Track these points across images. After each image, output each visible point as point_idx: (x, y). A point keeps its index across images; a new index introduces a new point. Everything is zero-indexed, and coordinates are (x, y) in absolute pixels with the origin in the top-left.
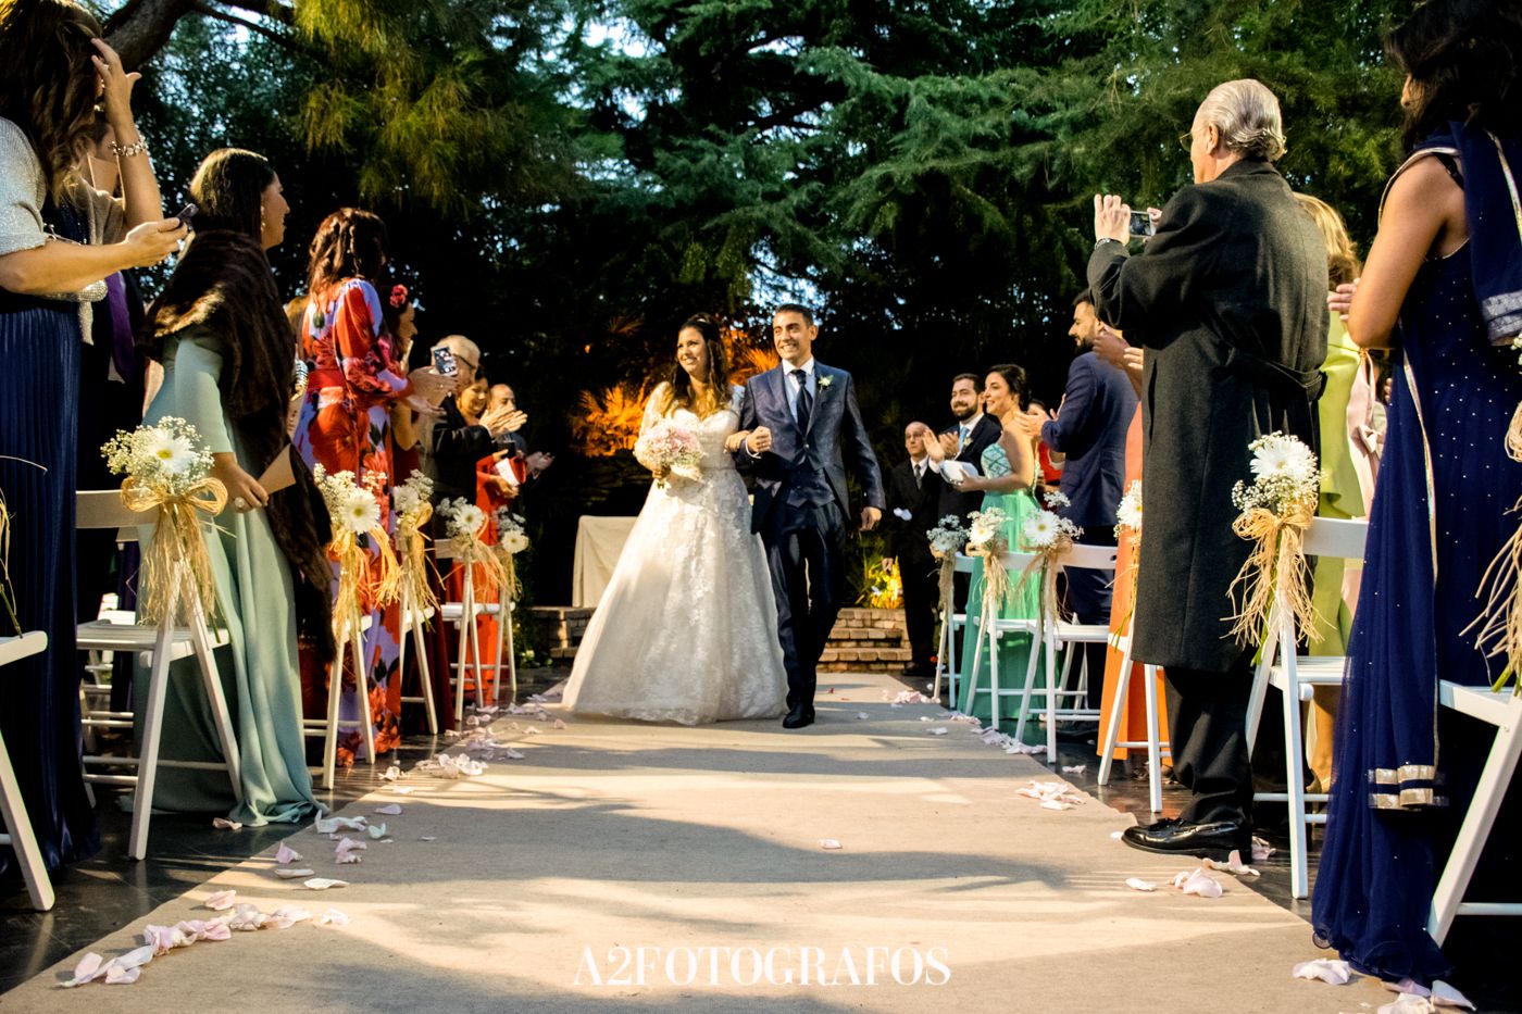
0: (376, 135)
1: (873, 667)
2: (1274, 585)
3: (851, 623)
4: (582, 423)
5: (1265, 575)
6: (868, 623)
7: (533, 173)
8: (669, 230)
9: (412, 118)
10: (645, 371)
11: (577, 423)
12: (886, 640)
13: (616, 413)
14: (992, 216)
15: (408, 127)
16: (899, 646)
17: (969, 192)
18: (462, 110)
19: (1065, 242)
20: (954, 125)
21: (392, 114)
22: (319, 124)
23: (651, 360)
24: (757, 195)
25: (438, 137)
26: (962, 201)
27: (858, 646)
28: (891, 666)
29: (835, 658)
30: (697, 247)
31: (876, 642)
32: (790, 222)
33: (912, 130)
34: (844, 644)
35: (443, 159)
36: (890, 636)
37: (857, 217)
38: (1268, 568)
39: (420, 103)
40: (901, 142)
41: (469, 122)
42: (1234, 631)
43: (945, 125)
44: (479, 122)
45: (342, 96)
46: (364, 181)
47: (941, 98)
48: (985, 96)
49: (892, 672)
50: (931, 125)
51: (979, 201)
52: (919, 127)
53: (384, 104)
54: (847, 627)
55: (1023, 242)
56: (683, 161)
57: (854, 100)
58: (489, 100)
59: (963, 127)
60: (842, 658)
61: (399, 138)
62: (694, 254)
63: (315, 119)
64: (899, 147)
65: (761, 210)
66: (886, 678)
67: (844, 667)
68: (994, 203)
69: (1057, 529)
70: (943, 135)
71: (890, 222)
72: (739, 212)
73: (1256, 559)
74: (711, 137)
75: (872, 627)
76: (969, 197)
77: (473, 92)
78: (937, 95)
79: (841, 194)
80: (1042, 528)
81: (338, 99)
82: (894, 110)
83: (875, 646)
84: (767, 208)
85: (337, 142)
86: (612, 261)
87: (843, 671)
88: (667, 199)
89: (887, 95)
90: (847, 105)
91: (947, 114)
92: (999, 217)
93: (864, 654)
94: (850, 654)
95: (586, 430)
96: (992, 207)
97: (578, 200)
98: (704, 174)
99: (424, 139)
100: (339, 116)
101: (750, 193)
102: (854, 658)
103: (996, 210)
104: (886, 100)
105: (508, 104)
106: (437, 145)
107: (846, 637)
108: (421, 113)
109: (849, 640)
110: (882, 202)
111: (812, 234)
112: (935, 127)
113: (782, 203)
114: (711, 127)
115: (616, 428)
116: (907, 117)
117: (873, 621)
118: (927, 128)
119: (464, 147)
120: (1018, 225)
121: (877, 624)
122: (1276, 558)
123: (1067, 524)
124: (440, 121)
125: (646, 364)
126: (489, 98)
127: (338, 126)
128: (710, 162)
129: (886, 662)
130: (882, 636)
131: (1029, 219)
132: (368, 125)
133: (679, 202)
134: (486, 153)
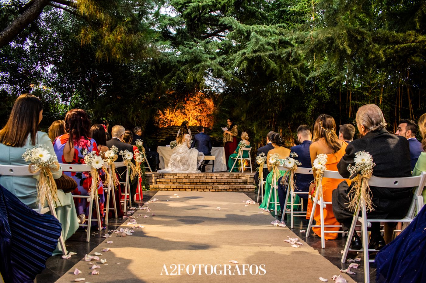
0: (101, 41)
1: (239, 190)
2: (360, 194)
3: (233, 177)
4: (158, 118)
5: (358, 191)
6: (238, 177)
7: (145, 52)
8: (183, 68)
9: (111, 36)
10: (175, 104)
11: (157, 118)
12: (243, 182)
13: (168, 116)
14: (273, 65)
15: (110, 39)
16: (246, 184)
17: (267, 58)
18: (125, 34)
19: (293, 72)
20: (263, 40)
21: (105, 35)
22: (84, 38)
23: (177, 101)
24: (208, 58)
25: (118, 42)
26: (265, 60)
27: (235, 184)
28: (244, 190)
29: (229, 188)
30: (191, 73)
31: (240, 183)
32: (217, 66)
33: (251, 41)
34: (231, 184)
35: (120, 48)
36: (244, 181)
37: (236, 64)
38: (359, 189)
39: (113, 32)
40: (248, 44)
41: (127, 38)
42: (349, 207)
43: (261, 40)
44: (130, 38)
45: (91, 30)
46: (97, 54)
47: (259, 31)
48: (272, 31)
49: (244, 192)
50: (257, 40)
51: (269, 61)
52: (254, 40)
53: (103, 32)
54: (232, 178)
55: (281, 71)
56: (187, 49)
57: (235, 31)
58: (133, 32)
59: (266, 40)
60: (231, 188)
61: (107, 42)
62: (190, 75)
63: (83, 36)
64: (248, 45)
65: (209, 63)
66: (243, 194)
67: (231, 190)
68: (273, 61)
69: (294, 163)
70: (260, 43)
71: (245, 66)
72: (203, 63)
73: (355, 186)
74: (195, 41)
75: (239, 178)
76: (267, 59)
77: (128, 29)
78: (258, 30)
79: (231, 58)
80: (290, 163)
81: (90, 31)
82: (246, 34)
83: (240, 184)
84: (211, 62)
85: (89, 43)
86: (167, 76)
87: (231, 192)
88: (183, 59)
89: (244, 30)
90: (233, 32)
91: (261, 37)
92: (275, 65)
93: (237, 187)
94: (233, 187)
95: (159, 120)
96: (273, 62)
97: (158, 58)
98: (193, 52)
99: (114, 42)
100: (90, 36)
101: (206, 57)
102: (234, 188)
103: (274, 63)
104: (244, 32)
105: (138, 33)
106: (118, 44)
107: (232, 181)
108: (114, 35)
109: (233, 182)
110: (242, 61)
111: (223, 69)
112: (258, 40)
113: (215, 61)
114: (195, 39)
115: (167, 120)
116: (250, 38)
117: (239, 177)
118: (256, 40)
119: (126, 44)
120: (280, 67)
121: (240, 178)
122: (361, 187)
123: (297, 162)
124: (119, 37)
125: (176, 102)
126: (133, 31)
127: (90, 38)
128: (195, 49)
129: (243, 189)
130: (242, 181)
131: (283, 65)
132: (98, 38)
133: (186, 60)
134: (132, 47)
